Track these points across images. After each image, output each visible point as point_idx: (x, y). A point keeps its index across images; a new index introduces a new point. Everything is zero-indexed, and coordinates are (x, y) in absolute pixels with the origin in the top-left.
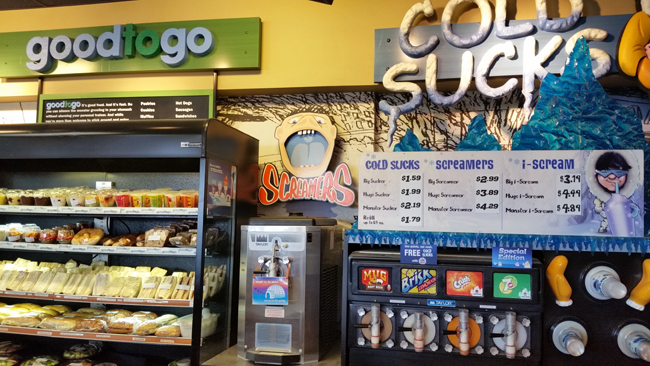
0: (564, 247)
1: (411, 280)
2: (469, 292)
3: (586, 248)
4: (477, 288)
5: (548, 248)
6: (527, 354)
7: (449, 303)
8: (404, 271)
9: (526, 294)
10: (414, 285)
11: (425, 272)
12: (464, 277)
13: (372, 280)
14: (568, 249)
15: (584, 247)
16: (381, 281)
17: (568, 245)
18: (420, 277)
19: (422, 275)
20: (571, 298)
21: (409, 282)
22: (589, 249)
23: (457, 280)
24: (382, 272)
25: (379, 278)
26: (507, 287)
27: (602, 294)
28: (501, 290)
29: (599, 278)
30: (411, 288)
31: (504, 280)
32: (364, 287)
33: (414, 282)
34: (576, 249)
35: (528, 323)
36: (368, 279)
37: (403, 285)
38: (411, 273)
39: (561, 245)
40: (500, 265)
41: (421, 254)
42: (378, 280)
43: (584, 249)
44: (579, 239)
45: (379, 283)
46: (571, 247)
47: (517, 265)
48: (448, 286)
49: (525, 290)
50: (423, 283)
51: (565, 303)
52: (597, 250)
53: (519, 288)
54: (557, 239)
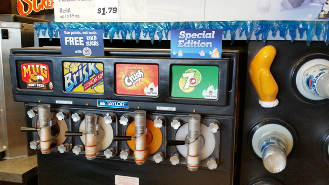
0: (274, 35)
1: (75, 76)
2: (143, 90)
3: (301, 36)
4: (152, 85)
5: (253, 38)
6: (212, 165)
7: (121, 104)
8: (66, 65)
9: (211, 93)
10: (79, 83)
11: (91, 67)
12: (136, 71)
13: (32, 76)
14: (278, 37)
15: (298, 35)
16: (42, 79)
17: (278, 33)
18: (85, 73)
19: (87, 70)
20: (277, 97)
21: (72, 79)
22: (305, 38)
23: (128, 75)
24: (42, 67)
25: (39, 74)
26: (188, 84)
27: (316, 93)
28: (181, 87)
29: (314, 73)
30: (75, 87)
31: (185, 75)
32: (25, 86)
33: (78, 78)
34: (289, 38)
35: (215, 129)
36: (28, 75)
37: (67, 82)
38: (75, 67)
39: (270, 33)
40: (180, 55)
41: (84, 42)
42: (39, 77)
43: (298, 38)
44: (293, 25)
45: (40, 81)
46: (282, 35)
47: (202, 54)
48: (118, 84)
49: (211, 88)
50: (89, 81)
51: (269, 103)
52: (315, 38)
53: (203, 85)
54: (265, 26)
